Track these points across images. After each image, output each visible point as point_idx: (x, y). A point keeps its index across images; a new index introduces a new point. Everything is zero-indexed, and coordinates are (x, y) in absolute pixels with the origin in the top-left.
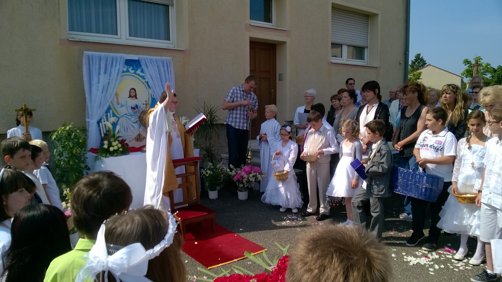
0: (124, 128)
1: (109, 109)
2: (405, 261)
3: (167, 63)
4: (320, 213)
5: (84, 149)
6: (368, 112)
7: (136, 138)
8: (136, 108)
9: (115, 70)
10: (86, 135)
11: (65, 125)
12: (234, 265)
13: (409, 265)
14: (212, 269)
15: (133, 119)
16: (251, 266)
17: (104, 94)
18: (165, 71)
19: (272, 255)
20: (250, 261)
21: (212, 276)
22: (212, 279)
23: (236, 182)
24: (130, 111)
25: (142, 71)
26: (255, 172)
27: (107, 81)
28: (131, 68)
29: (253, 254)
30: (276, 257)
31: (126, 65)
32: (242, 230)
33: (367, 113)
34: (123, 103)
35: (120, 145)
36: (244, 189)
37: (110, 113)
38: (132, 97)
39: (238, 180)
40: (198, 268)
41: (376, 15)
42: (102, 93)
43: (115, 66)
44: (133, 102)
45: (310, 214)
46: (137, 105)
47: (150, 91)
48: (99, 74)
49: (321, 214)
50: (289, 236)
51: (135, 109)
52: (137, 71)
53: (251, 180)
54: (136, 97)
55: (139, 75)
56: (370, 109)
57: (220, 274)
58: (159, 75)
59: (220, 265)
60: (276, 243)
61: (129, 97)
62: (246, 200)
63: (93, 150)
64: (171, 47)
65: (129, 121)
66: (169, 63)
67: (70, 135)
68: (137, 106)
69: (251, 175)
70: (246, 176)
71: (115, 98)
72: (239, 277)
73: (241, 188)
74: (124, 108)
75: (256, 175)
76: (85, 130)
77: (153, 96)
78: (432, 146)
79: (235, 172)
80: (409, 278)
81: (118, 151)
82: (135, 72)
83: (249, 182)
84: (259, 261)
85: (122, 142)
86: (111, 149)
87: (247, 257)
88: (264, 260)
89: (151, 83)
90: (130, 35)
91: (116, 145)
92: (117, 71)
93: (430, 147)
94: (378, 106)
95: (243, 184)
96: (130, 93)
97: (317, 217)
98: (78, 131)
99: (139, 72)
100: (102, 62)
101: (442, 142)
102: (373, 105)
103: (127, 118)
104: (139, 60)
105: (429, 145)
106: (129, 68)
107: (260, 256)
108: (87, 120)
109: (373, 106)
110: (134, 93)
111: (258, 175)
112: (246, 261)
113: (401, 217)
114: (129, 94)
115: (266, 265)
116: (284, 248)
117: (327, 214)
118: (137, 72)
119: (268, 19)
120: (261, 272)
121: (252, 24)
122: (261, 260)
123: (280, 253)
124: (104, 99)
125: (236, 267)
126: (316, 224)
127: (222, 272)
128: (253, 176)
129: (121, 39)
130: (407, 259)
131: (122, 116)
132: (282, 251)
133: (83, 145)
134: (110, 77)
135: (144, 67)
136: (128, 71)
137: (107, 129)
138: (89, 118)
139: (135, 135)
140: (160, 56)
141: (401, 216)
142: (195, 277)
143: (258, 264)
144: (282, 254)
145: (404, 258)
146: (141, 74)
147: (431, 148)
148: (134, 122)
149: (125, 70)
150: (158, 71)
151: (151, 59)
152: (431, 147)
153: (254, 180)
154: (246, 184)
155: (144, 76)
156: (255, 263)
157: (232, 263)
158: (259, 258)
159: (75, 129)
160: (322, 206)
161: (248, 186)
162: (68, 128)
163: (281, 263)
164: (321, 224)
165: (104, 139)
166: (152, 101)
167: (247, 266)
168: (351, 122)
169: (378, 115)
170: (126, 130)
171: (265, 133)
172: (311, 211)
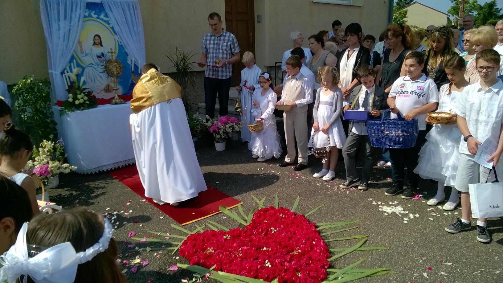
0: (91, 79)
1: (73, 58)
2: (380, 211)
3: (133, 6)
4: (298, 163)
5: (48, 103)
6: (349, 57)
7: (104, 89)
8: (102, 57)
9: (76, 15)
10: (49, 88)
11: (25, 78)
12: (208, 221)
13: (384, 215)
14: (186, 225)
15: (99, 69)
16: (225, 221)
17: (66, 42)
18: (131, 14)
19: (248, 208)
20: (225, 215)
21: (185, 233)
22: (186, 236)
23: (213, 133)
24: (96, 60)
25: (106, 15)
26: (231, 123)
27: (68, 28)
28: (94, 12)
29: (228, 208)
30: (252, 211)
31: (87, 10)
32: (218, 183)
33: (348, 58)
34: (87, 52)
35: (86, 98)
36: (221, 140)
37: (73, 63)
38: (97, 44)
39: (215, 131)
40: (172, 225)
42: (64, 41)
43: (76, 11)
44: (98, 50)
45: (288, 164)
46: (103, 53)
47: (117, 37)
48: (59, 20)
49: (298, 164)
50: (265, 188)
51: (101, 58)
52: (100, 15)
53: (228, 131)
54: (101, 44)
55: (102, 20)
56: (351, 53)
57: (194, 230)
58: (125, 20)
59: (194, 221)
60: (252, 196)
61: (93, 45)
62: (224, 151)
63: (60, 103)
65: (95, 71)
66: (135, 5)
67: (32, 88)
68: (103, 55)
69: (227, 126)
70: (222, 127)
71: (79, 46)
72: (213, 233)
73: (218, 139)
74: (89, 57)
75: (233, 126)
76: (47, 82)
77: (121, 43)
78: (413, 92)
79: (211, 123)
80: (384, 228)
81: (85, 105)
82: (98, 16)
83: (226, 133)
84: (234, 216)
85: (89, 94)
86: (77, 102)
87: (222, 212)
88: (239, 214)
89: (117, 29)
91: (81, 98)
92: (78, 16)
93: (410, 93)
94: (359, 50)
95: (220, 135)
96: (94, 40)
97: (295, 167)
98: (41, 84)
99: (102, 16)
100: (60, 7)
101: (424, 88)
102: (354, 49)
103: (93, 69)
104: (101, 3)
105: (409, 92)
106: (92, 12)
107: (236, 210)
108: (50, 71)
109: (355, 51)
110: (98, 40)
111: (235, 126)
112: (221, 216)
113: (378, 165)
114: (93, 42)
115: (240, 219)
116: (260, 200)
117: (306, 164)
118: (100, 17)
120: (235, 227)
122: (236, 214)
123: (255, 206)
124: (67, 48)
125: (211, 222)
126: (294, 174)
127: (196, 228)
128: (230, 127)
130: (382, 208)
131: (88, 66)
132: (258, 204)
133: (47, 99)
134: (70, 22)
135: (108, 10)
136: (90, 16)
137: (72, 80)
138: (51, 69)
139: (103, 86)
142: (168, 234)
143: (233, 219)
144: (258, 207)
145: (379, 208)
146: (105, 19)
147: (412, 94)
148: (100, 72)
149: (87, 14)
150: (123, 15)
152: (412, 93)
153: (231, 131)
154: (223, 135)
155: (108, 21)
156: (230, 217)
157: (206, 218)
158: (234, 213)
159: (37, 82)
160: (300, 156)
161: (225, 137)
162: (29, 81)
163: (256, 217)
164: (298, 174)
165: (69, 91)
166: (119, 49)
167: (222, 221)
168: (330, 69)
169: (359, 60)
170: (93, 80)
171: (246, 81)
172: (289, 161)
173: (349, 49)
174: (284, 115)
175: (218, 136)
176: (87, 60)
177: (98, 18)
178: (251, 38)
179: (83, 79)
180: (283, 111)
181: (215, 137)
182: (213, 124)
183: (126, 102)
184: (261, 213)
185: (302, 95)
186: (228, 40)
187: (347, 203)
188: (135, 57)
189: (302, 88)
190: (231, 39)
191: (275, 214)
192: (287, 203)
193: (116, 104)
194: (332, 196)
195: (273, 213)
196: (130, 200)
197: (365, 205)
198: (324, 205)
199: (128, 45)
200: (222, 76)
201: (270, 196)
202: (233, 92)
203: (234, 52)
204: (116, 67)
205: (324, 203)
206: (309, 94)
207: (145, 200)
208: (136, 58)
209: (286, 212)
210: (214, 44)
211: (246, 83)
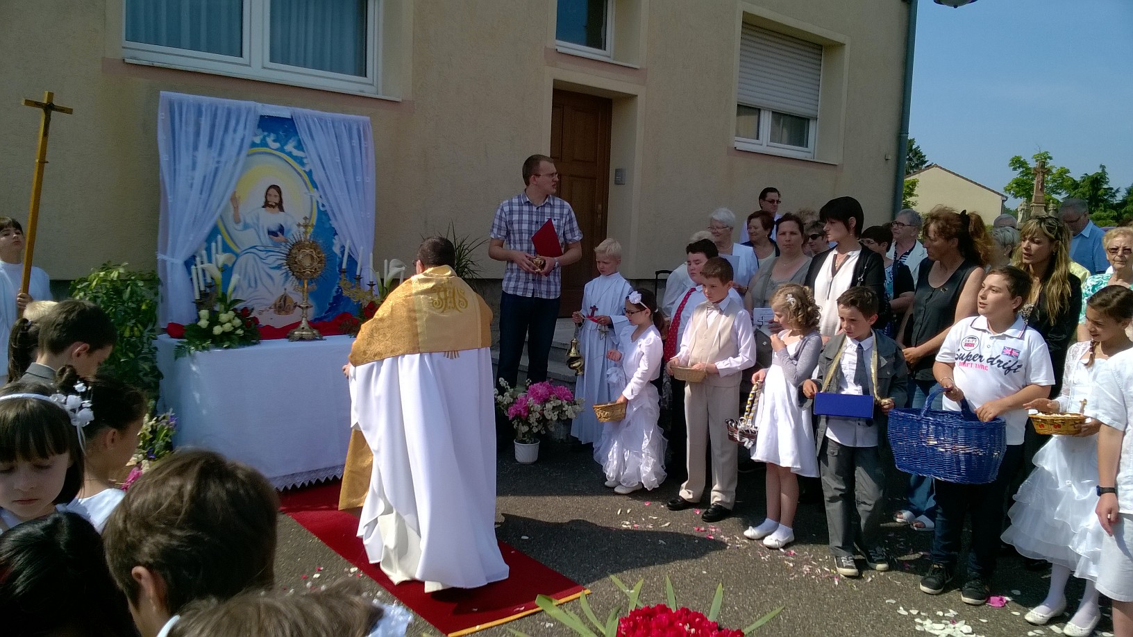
0: (249, 281)
1: (215, 231)
2: (917, 631)
3: (359, 129)
4: (712, 503)
5: (150, 327)
6: (837, 268)
7: (275, 305)
8: (279, 233)
9: (233, 140)
10: (156, 294)
11: (106, 267)
12: (512, 630)
15: (271, 260)
16: (552, 633)
17: (205, 195)
18: (352, 147)
19: (603, 606)
20: (550, 619)
23: (513, 419)
24: (266, 239)
25: (300, 146)
26: (557, 399)
27: (212, 166)
28: (273, 136)
29: (556, 602)
30: (613, 611)
31: (260, 130)
32: (527, 538)
33: (834, 272)
34: (249, 221)
35: (238, 322)
36: (531, 437)
37: (216, 242)
38: (272, 206)
39: (518, 416)
40: (425, 635)
42: (201, 194)
43: (235, 131)
44: (272, 219)
45: (686, 505)
46: (281, 226)
47: (316, 194)
48: (196, 148)
49: (713, 507)
50: (640, 558)
51: (277, 236)
52: (286, 144)
53: (548, 417)
54: (280, 206)
55: (290, 154)
56: (841, 261)
58: (339, 157)
59: (478, 627)
61: (263, 207)
62: (534, 463)
63: (175, 330)
64: (369, 91)
65: (260, 264)
66: (364, 130)
67: (118, 292)
68: (281, 229)
69: (549, 406)
70: (538, 407)
71: (231, 207)
73: (524, 435)
74: (251, 232)
75: (561, 406)
76: (154, 281)
77: (323, 206)
78: (994, 359)
79: (511, 396)
81: (233, 336)
82: (282, 146)
83: (543, 420)
84: (572, 621)
85: (244, 314)
86: (217, 330)
87: (543, 610)
88: (583, 617)
89: (319, 175)
90: (272, 60)
91: (229, 323)
92: (238, 141)
93: (988, 362)
94: (861, 255)
95: (529, 425)
96: (266, 197)
97: (705, 513)
98: (141, 284)
99: (290, 147)
100: (203, 118)
101: (1019, 353)
102: (849, 253)
103: (257, 257)
104: (291, 120)
105: (986, 357)
106: (269, 136)
107: (574, 608)
108: (160, 257)
109: (849, 256)
110: (276, 196)
111: (566, 406)
112: (541, 621)
113: (898, 520)
114: (264, 200)
115: (588, 631)
116: (631, 588)
117: (729, 507)
118: (286, 148)
119: (595, 38)
121: (560, 49)
122: (577, 618)
123: (620, 600)
124: (205, 208)
125: (517, 634)
126: (703, 529)
128: (554, 407)
129: (250, 66)
130: (921, 625)
131: (246, 252)
132: (626, 597)
133: (148, 318)
134: (220, 154)
135: (304, 136)
136: (264, 144)
137: (209, 280)
138: (165, 253)
139: (273, 299)
140: (343, 112)
143: (571, 629)
144: (627, 604)
145: (915, 624)
146: (296, 153)
147: (992, 364)
148: (271, 266)
149: (258, 140)
150: (337, 149)
151: (320, 119)
152: (992, 362)
153: (555, 418)
154: (536, 427)
155: (302, 158)
156: (562, 625)
157: (506, 623)
158: (572, 614)
159: (133, 278)
160: (716, 487)
161: (539, 432)
162: (115, 275)
163: (627, 629)
164: (713, 530)
165: (200, 305)
166: (319, 219)
167: (544, 632)
169: (861, 278)
170: (253, 284)
171: (595, 306)
172: (691, 496)
173: (835, 252)
174: (687, 389)
175: (525, 429)
176: (247, 238)
177: (281, 150)
178: (599, 216)
179: (235, 279)
180: (684, 382)
181: (517, 429)
182: (514, 399)
183: (324, 337)
184: (637, 618)
185: (731, 348)
186: (561, 215)
187: (838, 608)
188: (352, 241)
189: (734, 332)
190: (566, 211)
191: (671, 624)
192: (695, 599)
193: (301, 339)
194: (801, 588)
195: (667, 622)
196: (320, 565)
197: (881, 615)
198: (784, 608)
199: (340, 210)
200: (548, 292)
201: (652, 579)
202: (563, 331)
203: (570, 240)
204: (312, 257)
205: (783, 604)
206: (747, 348)
207: (356, 569)
208: (354, 244)
209: (697, 620)
210: (530, 223)
211: (595, 312)
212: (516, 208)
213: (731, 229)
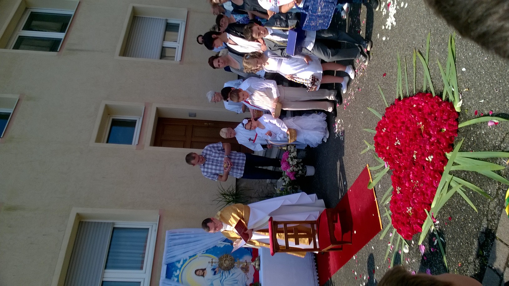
0: (235, 283)
2: (391, 29)
3: (172, 236)
4: (334, 100)
6: (235, 43)
7: (245, 272)
12: (381, 202)
13: (395, 26)
14: (382, 226)
15: (226, 275)
18: (179, 239)
19: (373, 161)
20: (378, 185)
21: (390, 228)
22: (393, 229)
23: (296, 177)
24: (218, 276)
25: (179, 261)
26: (288, 158)
28: (174, 273)
29: (371, 180)
30: (376, 158)
31: (172, 278)
32: (345, 182)
33: (236, 44)
34: (210, 283)
36: (304, 170)
38: (204, 273)
39: (295, 176)
40: (381, 238)
41: (134, 8)
44: (209, 273)
45: (335, 110)
46: (212, 269)
47: (199, 255)
49: (336, 100)
50: (355, 138)
51: (216, 272)
52: (177, 267)
53: (296, 163)
54: (204, 270)
55: (182, 266)
56: (231, 41)
57: (388, 219)
58: (184, 245)
59: (379, 216)
60: (362, 153)
61: (204, 277)
62: (315, 168)
64: (155, 227)
65: (228, 278)
66: (172, 233)
68: (213, 269)
69: (291, 163)
70: (291, 169)
72: (393, 202)
73: (302, 172)
74: (214, 282)
75: (291, 158)
77: (204, 251)
79: (286, 178)
80: (409, 30)
83: (297, 165)
84: (379, 176)
87: (374, 187)
88: (378, 171)
89: (191, 253)
90: (141, 268)
94: (229, 33)
95: (299, 171)
99: (179, 265)
102: (228, 38)
103: (225, 280)
104: (168, 265)
106: (174, 275)
107: (374, 173)
109: (230, 38)
110: (199, 272)
111: (291, 156)
112: (378, 189)
113: (345, 17)
114: (201, 277)
115: (383, 171)
116: (367, 146)
118: (179, 267)
119: (132, 124)
120: (390, 179)
121: (137, 143)
122: (378, 174)
123: (372, 153)
125: (382, 201)
126: (345, 106)
127: (386, 216)
128: (292, 161)
129: (144, 279)
130: (389, 26)
132: (370, 150)
135: (174, 260)
136: (178, 276)
139: (242, 273)
140: (164, 241)
141: (343, 18)
142: (389, 245)
143: (382, 178)
144: (374, 151)
145: (388, 29)
146: (181, 263)
148: (229, 274)
149: (176, 279)
150: (180, 246)
151: (167, 252)
153: (296, 160)
154: (299, 167)
155: (184, 260)
156: (380, 181)
157: (378, 204)
158: (376, 175)
160: (328, 98)
161: (302, 166)
163: (383, 156)
164: (346, 102)
166: (210, 253)
167: (382, 190)
168: (246, 61)
169: (239, 34)
170: (236, 282)
171: (249, 139)
173: (228, 44)
174: (284, 109)
175: (300, 172)
177: (180, 269)
178: (210, 124)
180: (281, 110)
181: (300, 175)
182: (287, 176)
183: (259, 255)
184: (379, 150)
185: (268, 92)
187: (380, 60)
188: (218, 240)
189: (261, 90)
191: (381, 136)
192: (373, 121)
193: (259, 265)
194: (371, 73)
195: (381, 138)
196: (352, 271)
197: (384, 43)
198: (379, 84)
199: (206, 245)
201: (364, 136)
204: (225, 260)
205: (376, 84)
206: (267, 84)
207: (354, 256)
208: (219, 239)
209: (381, 125)
210: (212, 165)
212: (206, 170)
213: (215, 93)
